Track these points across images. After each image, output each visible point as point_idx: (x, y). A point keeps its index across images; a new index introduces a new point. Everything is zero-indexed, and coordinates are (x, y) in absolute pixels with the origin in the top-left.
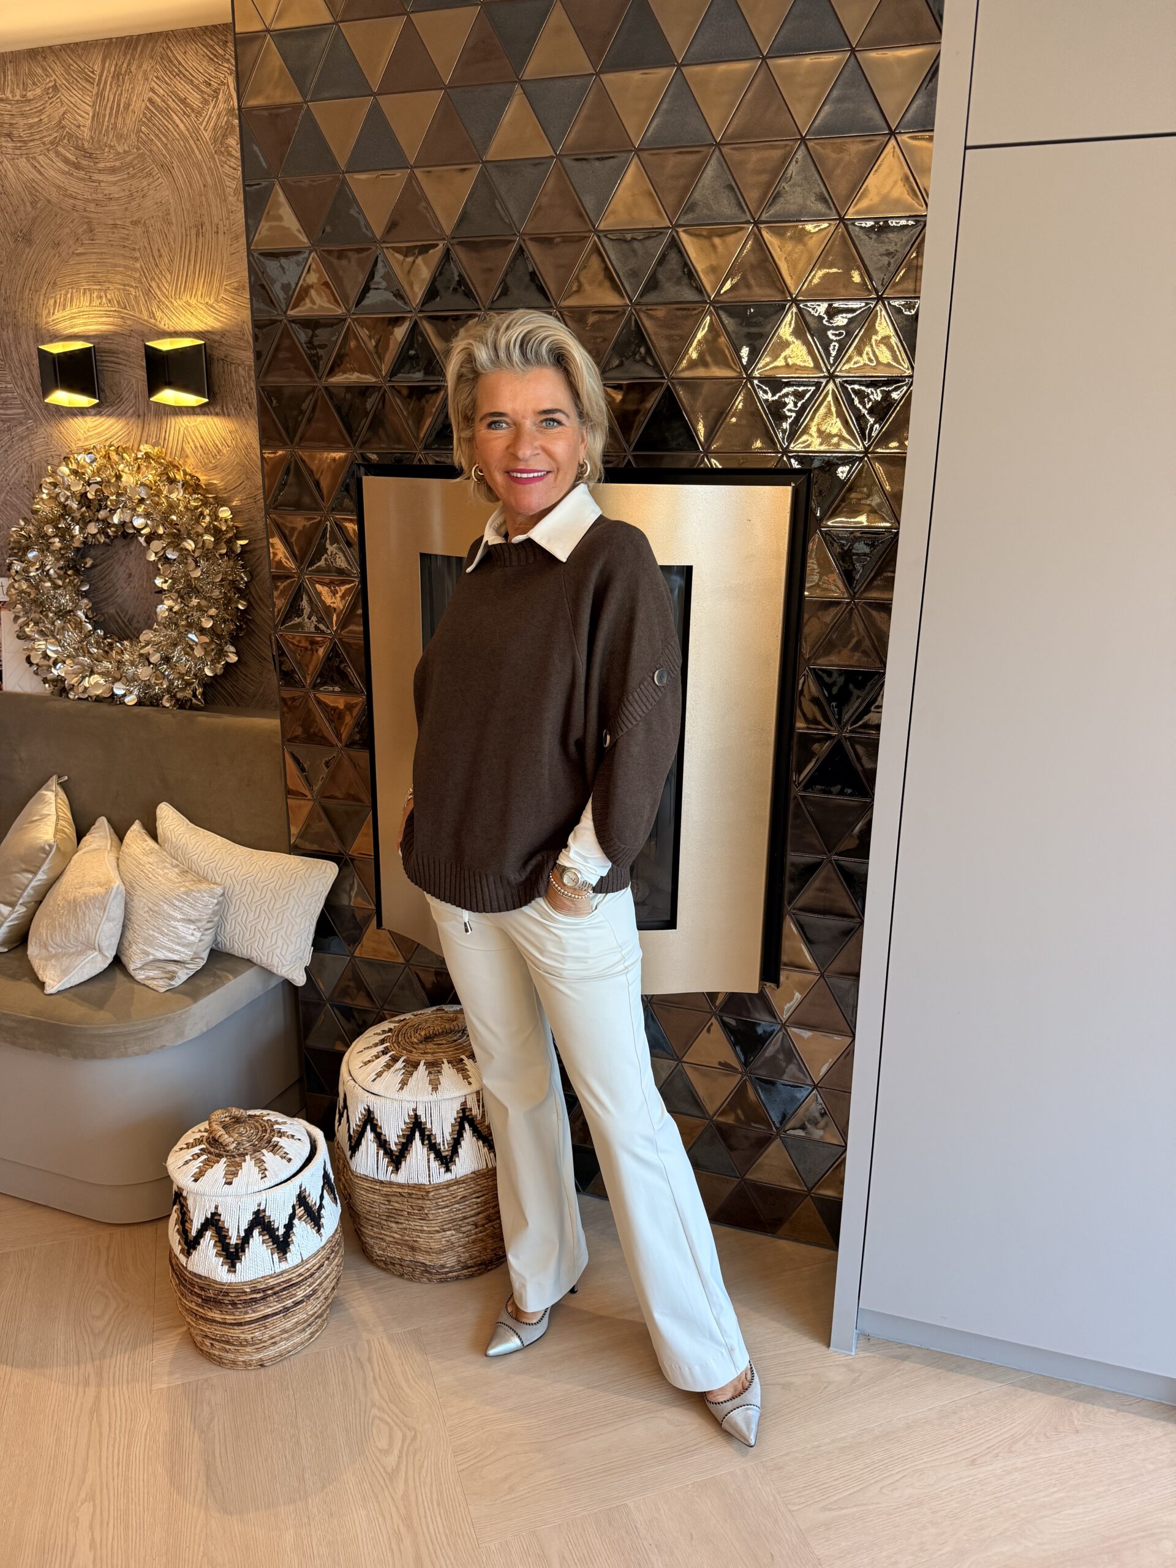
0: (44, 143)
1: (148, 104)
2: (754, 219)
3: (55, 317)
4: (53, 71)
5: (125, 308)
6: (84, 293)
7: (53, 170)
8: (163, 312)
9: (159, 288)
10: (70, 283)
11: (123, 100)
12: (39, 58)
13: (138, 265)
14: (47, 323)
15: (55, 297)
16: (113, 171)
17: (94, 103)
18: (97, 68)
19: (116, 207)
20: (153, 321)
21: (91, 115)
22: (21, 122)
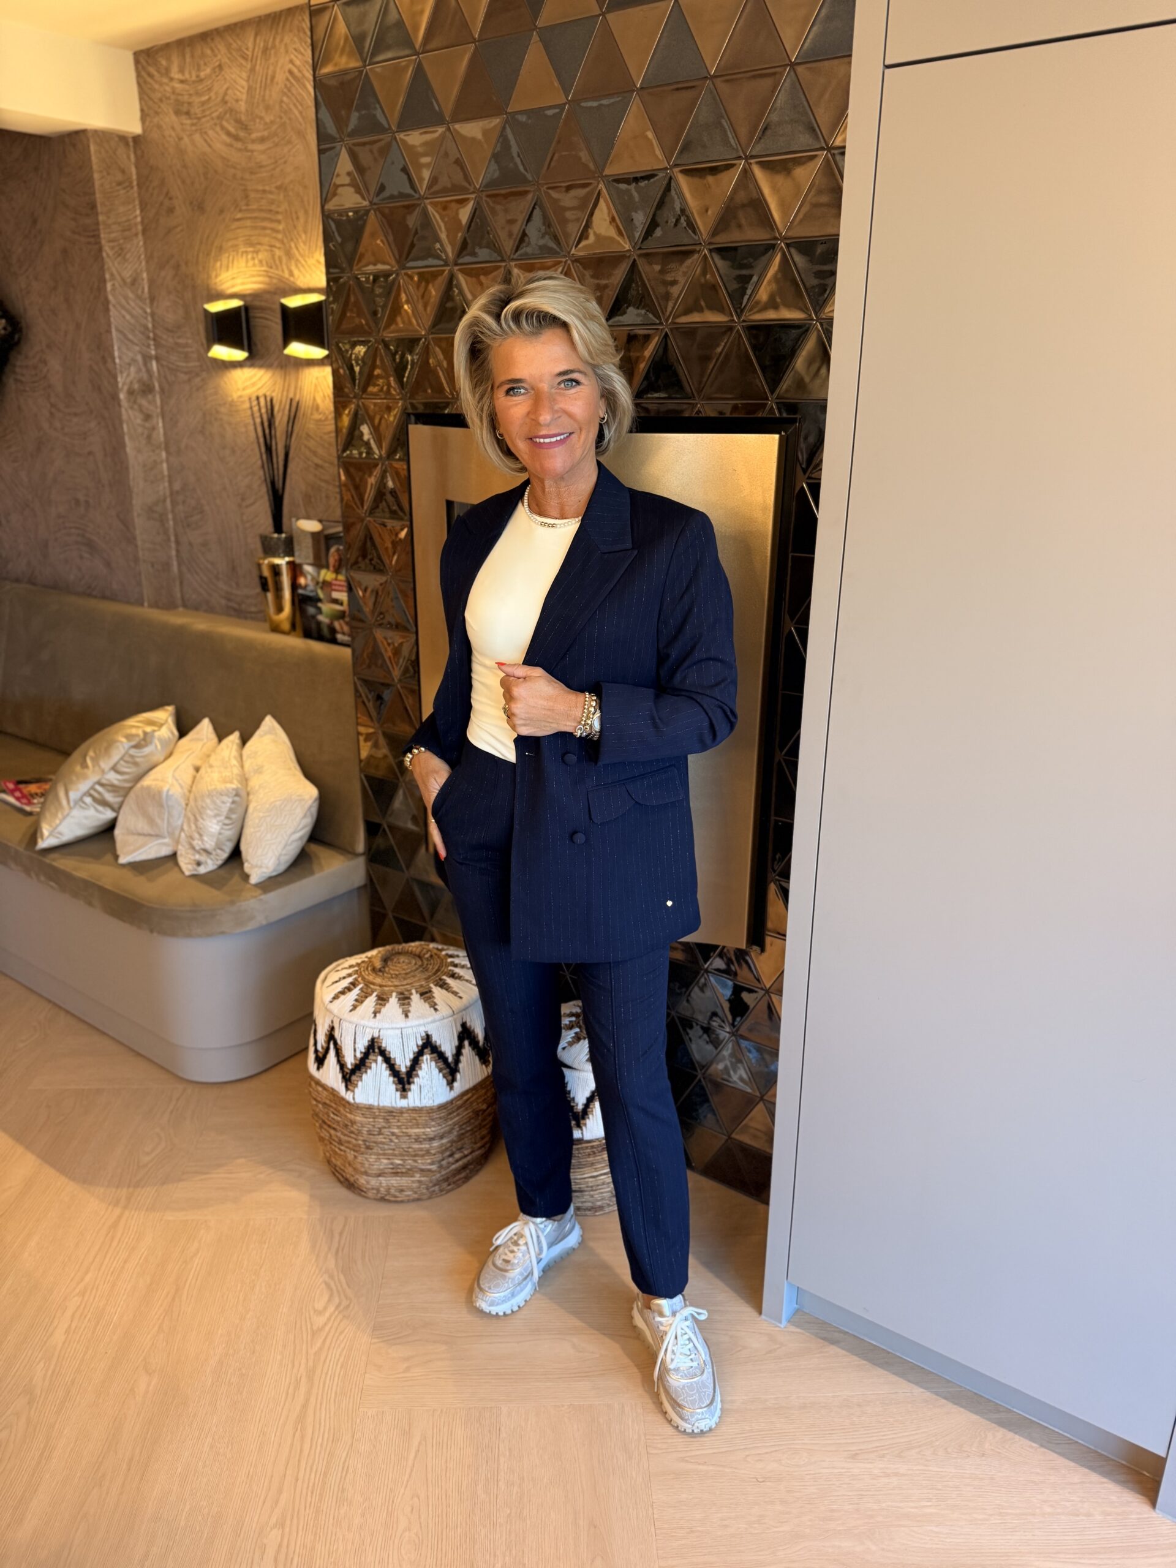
0: (212, 119)
1: (288, 74)
2: (745, 154)
3: (220, 278)
4: (218, 50)
5: (271, 267)
6: (242, 255)
7: (219, 141)
8: (299, 270)
9: (297, 248)
10: (232, 246)
11: (270, 72)
12: (209, 40)
13: (281, 227)
14: (215, 284)
15: (221, 260)
16: (262, 140)
17: (249, 77)
18: (250, 45)
19: (264, 174)
20: (292, 279)
21: (246, 88)
22: (196, 100)
